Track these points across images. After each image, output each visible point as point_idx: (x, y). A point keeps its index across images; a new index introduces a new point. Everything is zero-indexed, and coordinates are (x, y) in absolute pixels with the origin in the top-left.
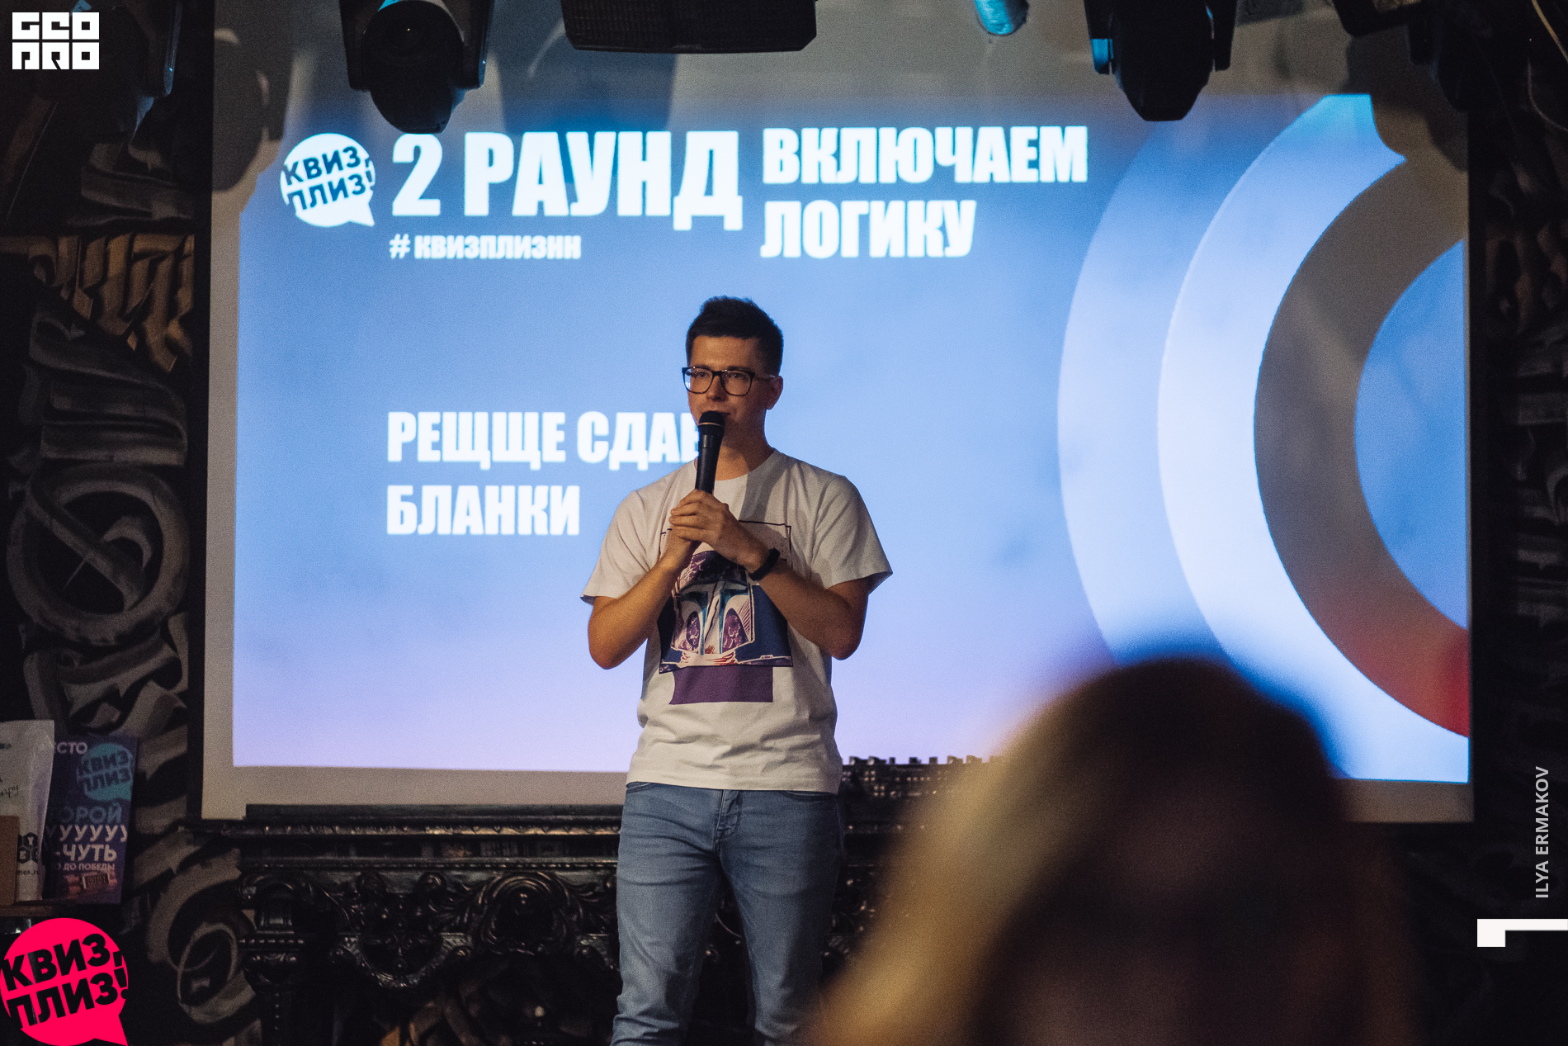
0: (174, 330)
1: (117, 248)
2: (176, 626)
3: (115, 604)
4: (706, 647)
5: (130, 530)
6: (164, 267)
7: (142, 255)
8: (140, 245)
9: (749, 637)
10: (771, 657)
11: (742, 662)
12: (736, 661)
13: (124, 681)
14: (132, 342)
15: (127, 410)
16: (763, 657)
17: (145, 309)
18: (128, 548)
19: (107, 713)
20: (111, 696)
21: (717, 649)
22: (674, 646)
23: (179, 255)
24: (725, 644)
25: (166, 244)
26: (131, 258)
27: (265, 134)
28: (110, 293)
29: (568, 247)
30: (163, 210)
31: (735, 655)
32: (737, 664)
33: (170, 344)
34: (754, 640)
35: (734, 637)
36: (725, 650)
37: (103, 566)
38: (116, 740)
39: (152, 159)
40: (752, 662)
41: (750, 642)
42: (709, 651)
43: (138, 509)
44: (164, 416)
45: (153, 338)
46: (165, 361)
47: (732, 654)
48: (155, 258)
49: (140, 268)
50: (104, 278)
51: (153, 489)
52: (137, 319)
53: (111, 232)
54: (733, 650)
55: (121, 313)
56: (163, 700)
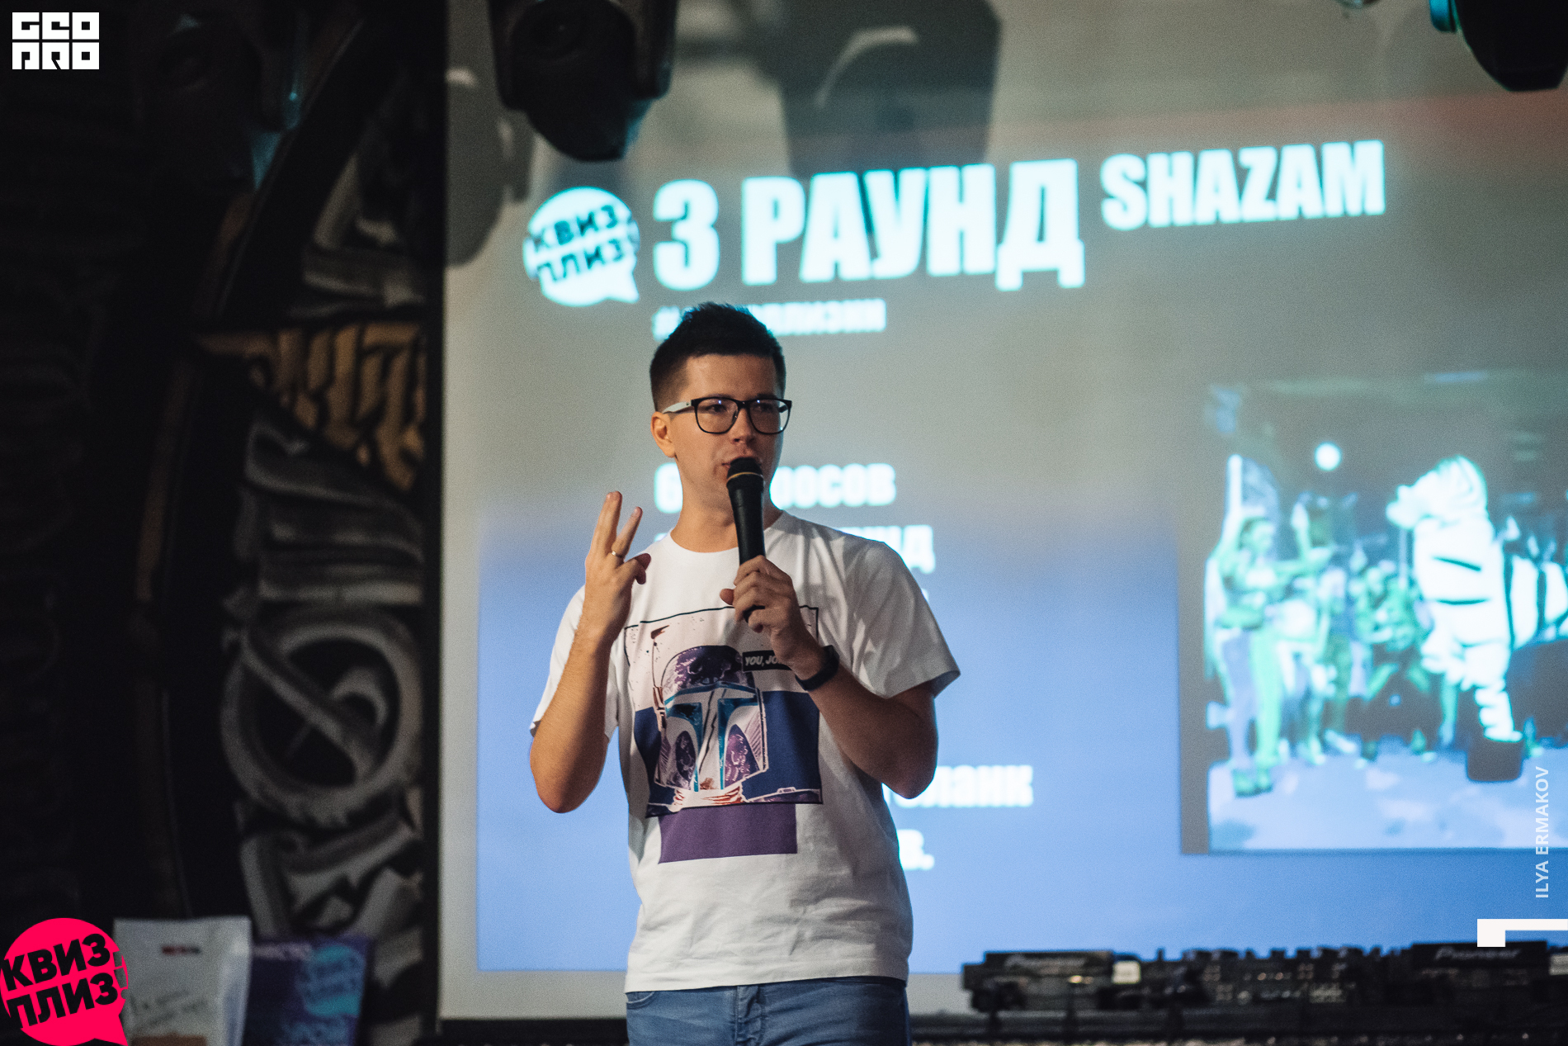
0: (412, 439)
1: (345, 341)
2: (414, 801)
3: (343, 775)
4: (701, 780)
5: (360, 684)
6: (399, 364)
7: (375, 349)
8: (374, 335)
9: (760, 763)
10: (793, 789)
11: (752, 800)
12: (744, 799)
13: (355, 869)
14: (363, 455)
15: (357, 538)
16: (780, 791)
17: (378, 414)
18: (359, 706)
19: (337, 909)
20: (342, 889)
21: (717, 782)
22: (659, 781)
23: (415, 348)
24: (729, 773)
25: (402, 335)
26: (361, 353)
27: (508, 192)
28: (337, 398)
29: (869, 316)
30: (397, 293)
31: (741, 790)
32: (744, 803)
33: (406, 456)
34: (767, 767)
35: (739, 766)
36: (728, 784)
37: (331, 728)
38: (347, 942)
39: (384, 232)
40: (765, 798)
41: (762, 770)
42: (706, 785)
43: (370, 658)
44: (401, 544)
45: (388, 451)
46: (400, 475)
47: (738, 789)
48: (388, 353)
49: (371, 368)
50: (330, 379)
51: (389, 633)
52: (367, 426)
53: (336, 324)
54: (739, 784)
55: (352, 421)
56: (402, 893)
